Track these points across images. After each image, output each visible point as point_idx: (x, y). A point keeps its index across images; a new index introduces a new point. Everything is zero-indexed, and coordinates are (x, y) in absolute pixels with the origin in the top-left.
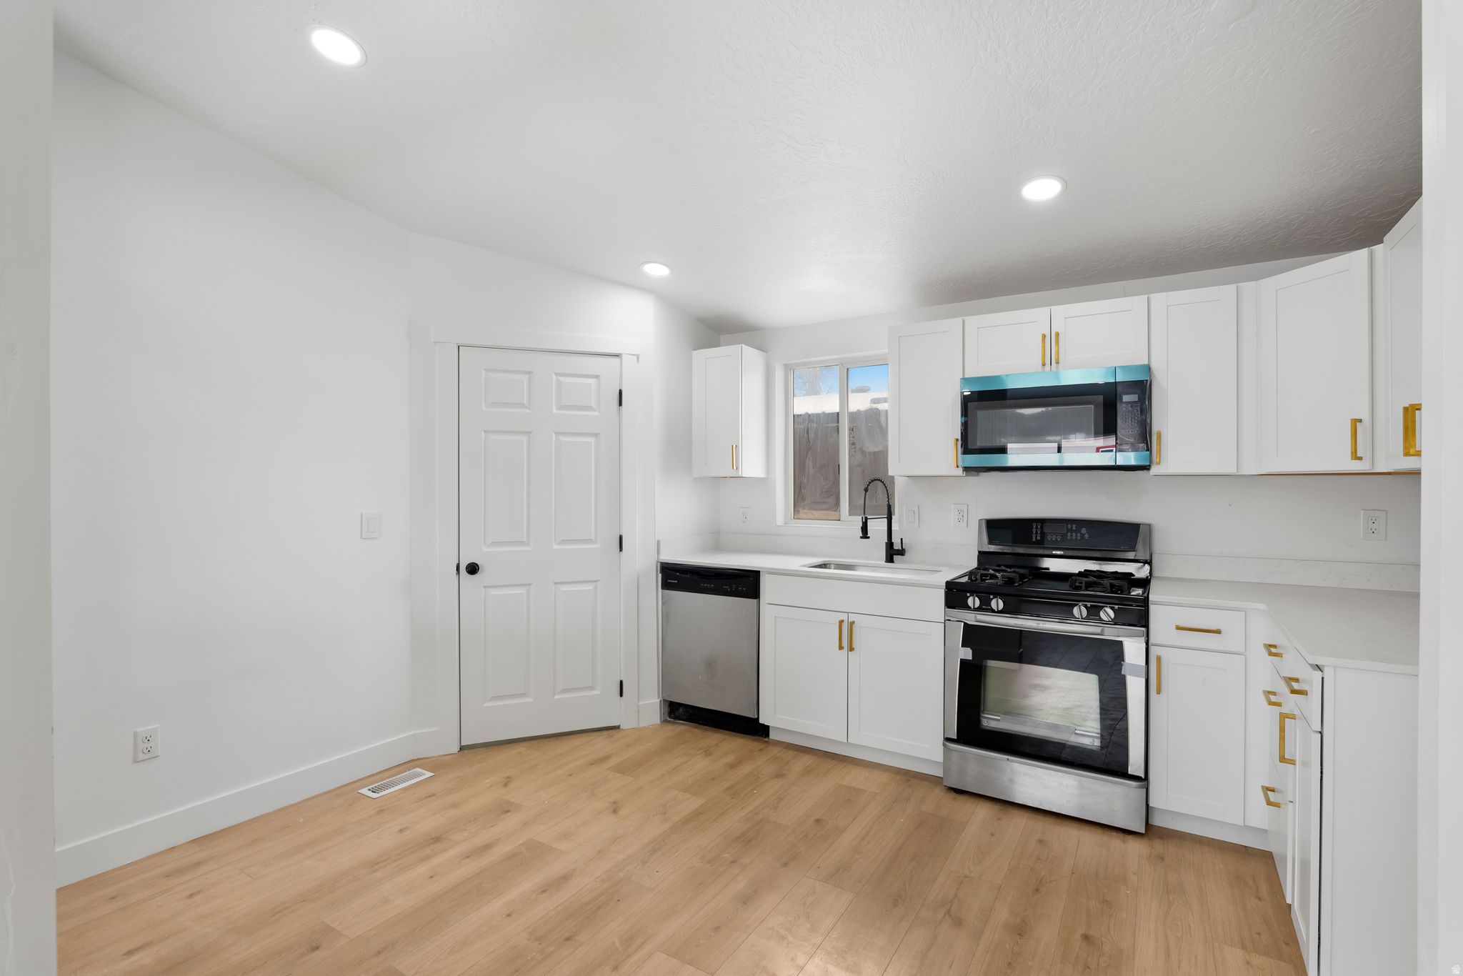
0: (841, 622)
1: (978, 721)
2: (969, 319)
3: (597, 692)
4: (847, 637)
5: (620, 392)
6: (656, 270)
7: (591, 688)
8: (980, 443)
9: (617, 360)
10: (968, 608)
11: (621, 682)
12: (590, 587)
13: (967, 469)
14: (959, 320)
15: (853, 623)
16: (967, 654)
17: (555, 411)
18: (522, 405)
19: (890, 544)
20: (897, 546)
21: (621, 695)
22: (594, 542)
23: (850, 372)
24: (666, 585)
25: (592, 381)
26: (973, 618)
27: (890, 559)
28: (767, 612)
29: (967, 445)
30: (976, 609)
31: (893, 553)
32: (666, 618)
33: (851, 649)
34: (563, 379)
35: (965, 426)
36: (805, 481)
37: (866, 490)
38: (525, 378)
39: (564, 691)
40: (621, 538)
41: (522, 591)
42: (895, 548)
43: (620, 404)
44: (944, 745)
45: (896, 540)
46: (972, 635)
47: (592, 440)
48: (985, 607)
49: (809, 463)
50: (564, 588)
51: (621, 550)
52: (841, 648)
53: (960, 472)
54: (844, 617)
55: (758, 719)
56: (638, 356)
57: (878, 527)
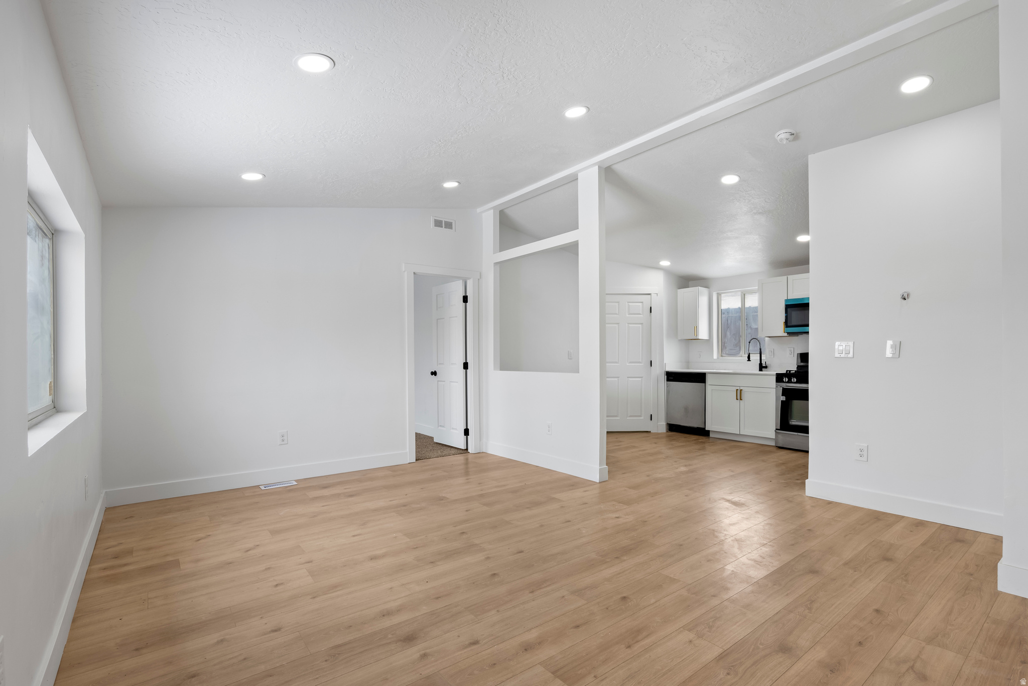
0: (737, 390)
1: (788, 422)
2: (790, 277)
3: (642, 418)
4: (739, 395)
5: (651, 308)
6: (665, 263)
7: (640, 416)
8: (794, 323)
9: (649, 296)
10: (783, 382)
11: (651, 415)
12: (640, 379)
13: (788, 333)
14: (786, 277)
15: (741, 390)
16: (783, 398)
17: (627, 315)
18: (616, 314)
19: (761, 364)
20: (764, 365)
21: (651, 420)
22: (641, 363)
23: (746, 296)
24: (668, 380)
25: (640, 304)
26: (785, 385)
27: (761, 370)
28: (709, 388)
29: (787, 324)
30: (786, 382)
31: (762, 367)
32: (668, 392)
33: (741, 399)
34: (630, 304)
35: (786, 317)
36: (726, 341)
37: (750, 342)
38: (617, 304)
39: (631, 416)
40: (651, 361)
41: (616, 379)
42: (763, 365)
43: (651, 312)
44: (775, 431)
45: (763, 362)
46: (785, 392)
47: (640, 325)
48: (790, 381)
49: (728, 333)
50: (631, 379)
51: (651, 366)
52: (737, 399)
53: (786, 334)
54: (738, 388)
55: (705, 428)
56: (657, 294)
57: (755, 358)
